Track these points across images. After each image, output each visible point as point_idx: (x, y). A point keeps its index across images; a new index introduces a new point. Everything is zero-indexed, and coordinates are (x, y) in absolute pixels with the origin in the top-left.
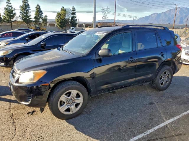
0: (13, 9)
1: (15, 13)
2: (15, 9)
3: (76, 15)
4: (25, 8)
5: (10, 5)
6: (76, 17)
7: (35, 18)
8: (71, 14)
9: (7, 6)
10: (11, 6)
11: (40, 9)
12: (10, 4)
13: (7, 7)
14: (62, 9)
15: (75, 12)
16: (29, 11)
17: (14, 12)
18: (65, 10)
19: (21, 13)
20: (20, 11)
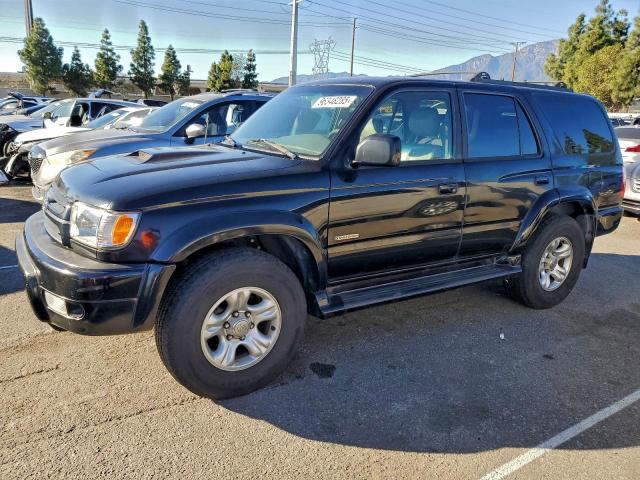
0: (114, 57)
1: (120, 67)
2: (119, 57)
3: (256, 72)
4: (144, 54)
5: (109, 47)
6: (255, 76)
7: (163, 77)
8: (246, 68)
9: (102, 49)
10: (110, 51)
11: (174, 57)
12: (110, 44)
13: (101, 52)
14: (224, 57)
15: (254, 63)
16: (152, 61)
17: (118, 64)
18: (231, 58)
19: (132, 65)
20: (131, 61)
